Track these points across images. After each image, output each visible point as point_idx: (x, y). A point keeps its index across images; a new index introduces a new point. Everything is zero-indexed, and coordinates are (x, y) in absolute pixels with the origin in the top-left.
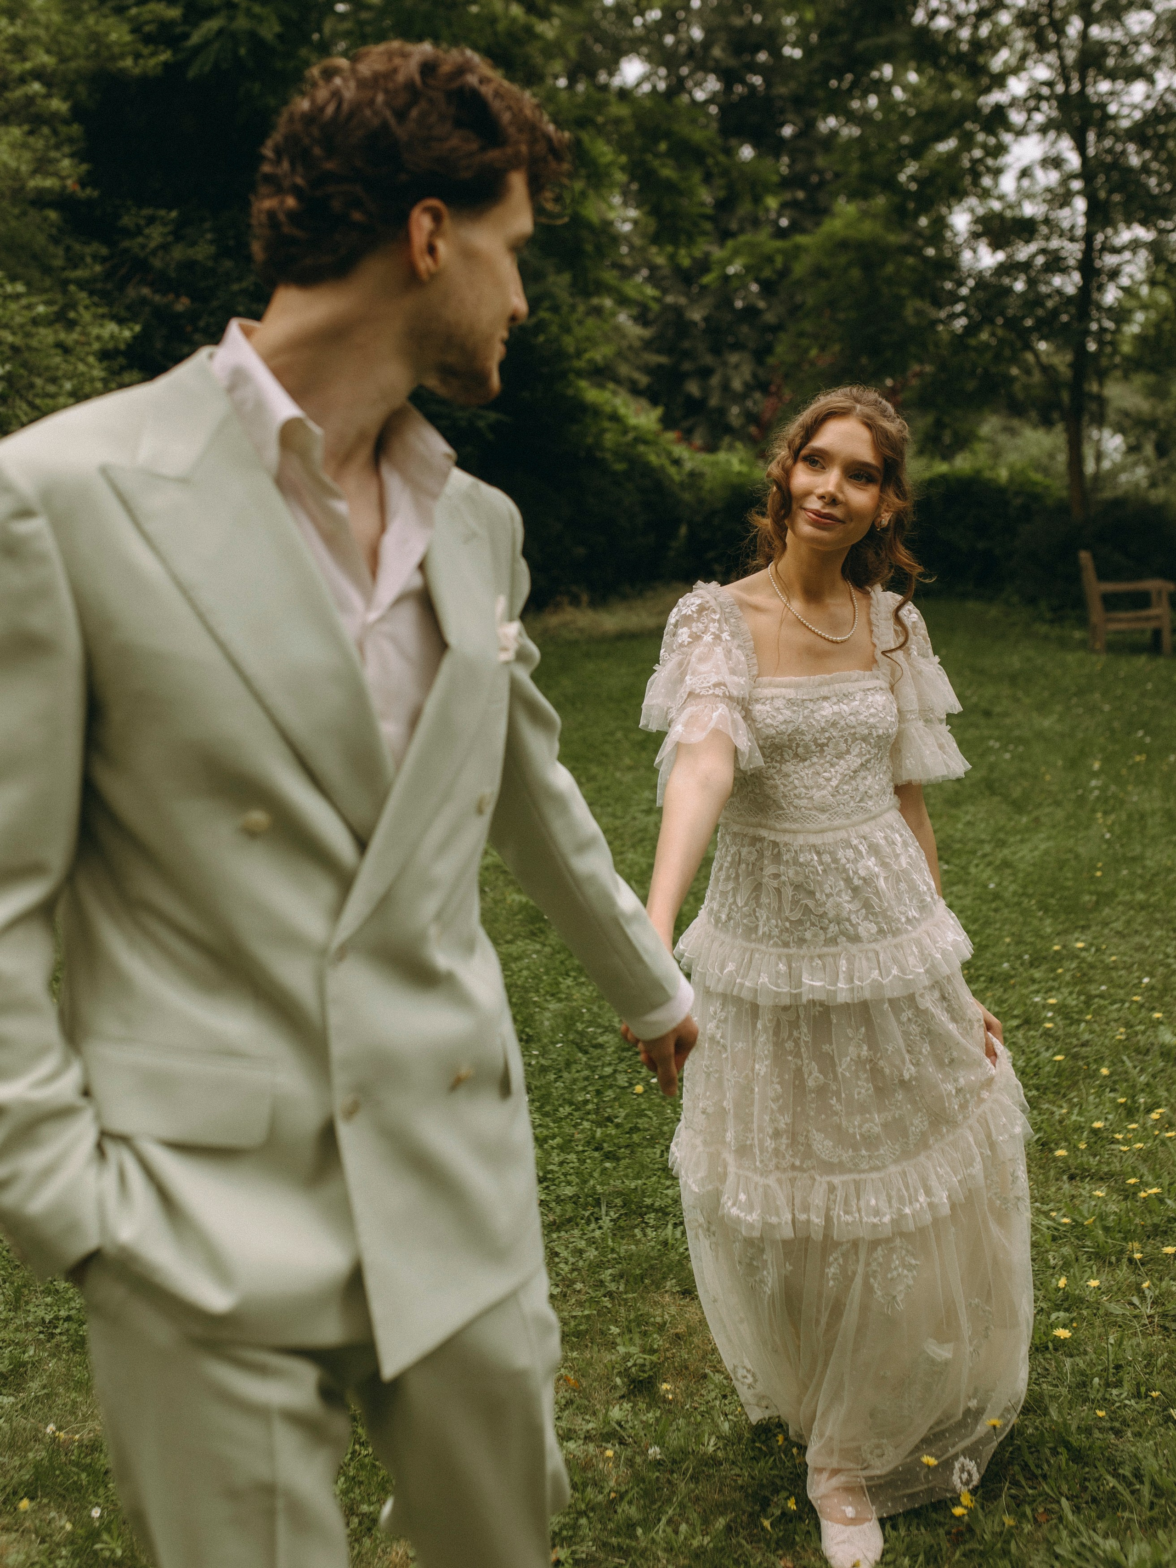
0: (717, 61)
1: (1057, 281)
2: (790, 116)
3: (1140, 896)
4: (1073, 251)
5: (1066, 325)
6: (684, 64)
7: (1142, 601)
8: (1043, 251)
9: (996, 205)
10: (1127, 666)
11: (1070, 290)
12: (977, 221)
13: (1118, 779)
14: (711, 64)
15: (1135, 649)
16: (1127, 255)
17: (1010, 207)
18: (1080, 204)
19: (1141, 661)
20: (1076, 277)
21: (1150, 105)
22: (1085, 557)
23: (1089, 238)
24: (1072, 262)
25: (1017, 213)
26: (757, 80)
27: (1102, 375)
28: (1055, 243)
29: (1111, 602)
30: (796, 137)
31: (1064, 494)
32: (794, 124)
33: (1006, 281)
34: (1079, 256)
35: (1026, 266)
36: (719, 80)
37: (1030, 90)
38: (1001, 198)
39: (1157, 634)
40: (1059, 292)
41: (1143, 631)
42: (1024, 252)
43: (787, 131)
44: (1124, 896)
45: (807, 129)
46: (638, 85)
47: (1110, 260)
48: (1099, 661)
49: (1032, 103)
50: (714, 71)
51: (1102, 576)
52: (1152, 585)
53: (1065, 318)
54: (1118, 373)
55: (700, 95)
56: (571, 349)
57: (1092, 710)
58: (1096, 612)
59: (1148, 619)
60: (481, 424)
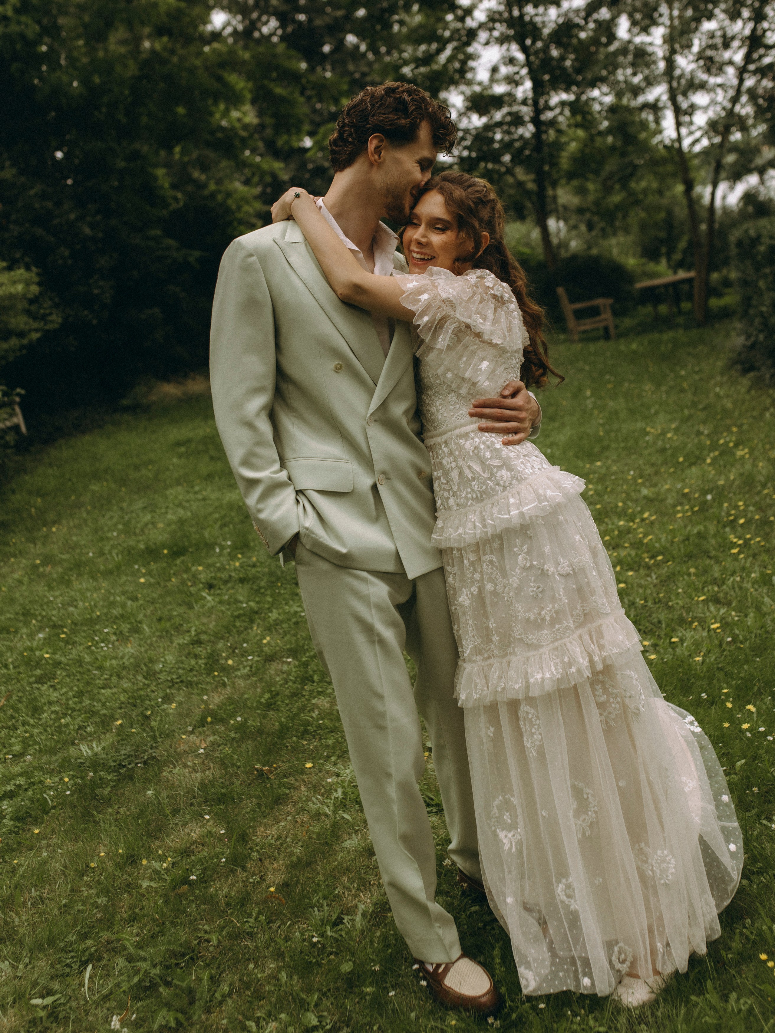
0: (275, 7)
1: (521, 131)
2: (327, 39)
3: (622, 445)
4: (526, 111)
5: (529, 157)
6: (253, 11)
7: (594, 312)
8: (510, 114)
9: (477, 89)
10: (592, 347)
11: (528, 135)
12: (467, 99)
13: (601, 398)
14: (271, 10)
15: (595, 339)
16: (557, 111)
17: (485, 88)
18: (528, 84)
19: (601, 344)
20: (531, 128)
21: (561, 21)
22: (560, 291)
23: (535, 103)
24: (527, 118)
25: (489, 92)
26: (302, 17)
27: (554, 184)
28: (515, 108)
29: (579, 315)
30: (332, 52)
31: (542, 257)
32: (330, 44)
33: (490, 134)
34: (532, 114)
35: (499, 124)
36: (277, 19)
37: (488, 16)
38: (480, 84)
39: (606, 329)
40: (521, 137)
41: (598, 329)
42: (498, 116)
43: (327, 49)
44: (614, 445)
45: (340, 45)
46: (224, 28)
47: (549, 115)
48: (579, 346)
49: (491, 25)
50: (274, 14)
51: (572, 301)
52: (599, 302)
53: (527, 152)
54: (563, 181)
55: (265, 30)
56: (234, 207)
57: (580, 370)
58: (571, 323)
59: (600, 321)
60: (191, 259)
